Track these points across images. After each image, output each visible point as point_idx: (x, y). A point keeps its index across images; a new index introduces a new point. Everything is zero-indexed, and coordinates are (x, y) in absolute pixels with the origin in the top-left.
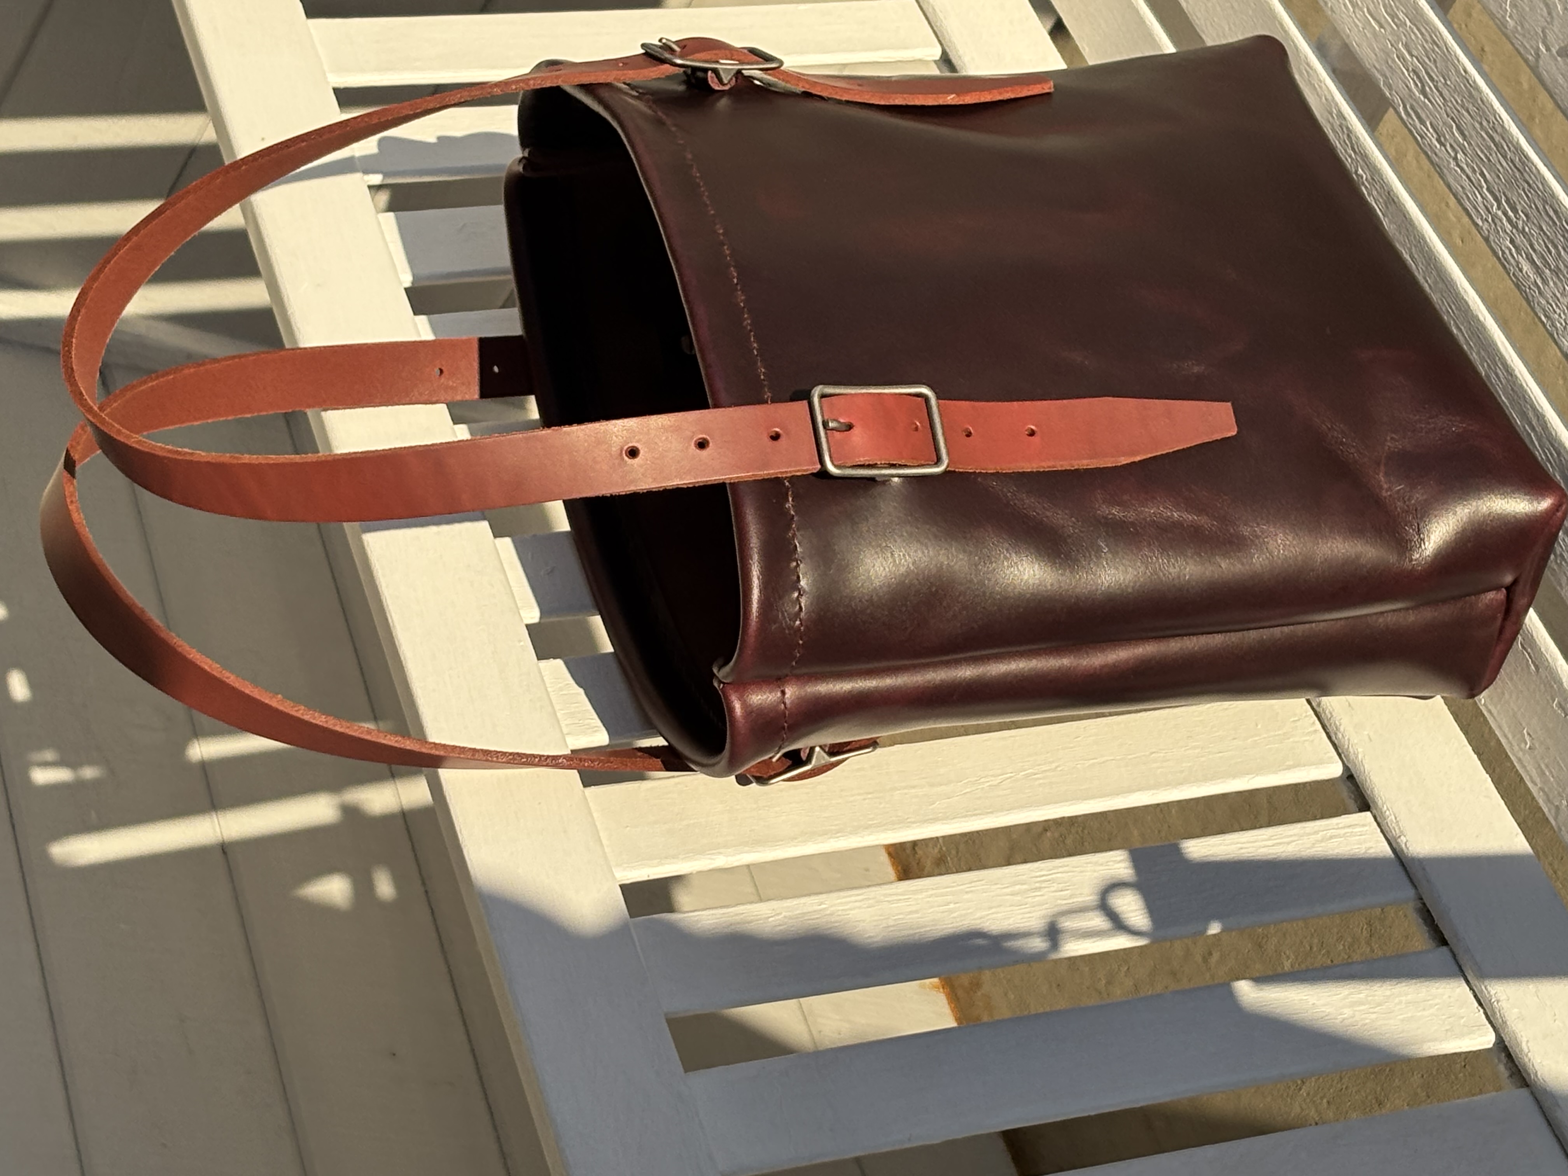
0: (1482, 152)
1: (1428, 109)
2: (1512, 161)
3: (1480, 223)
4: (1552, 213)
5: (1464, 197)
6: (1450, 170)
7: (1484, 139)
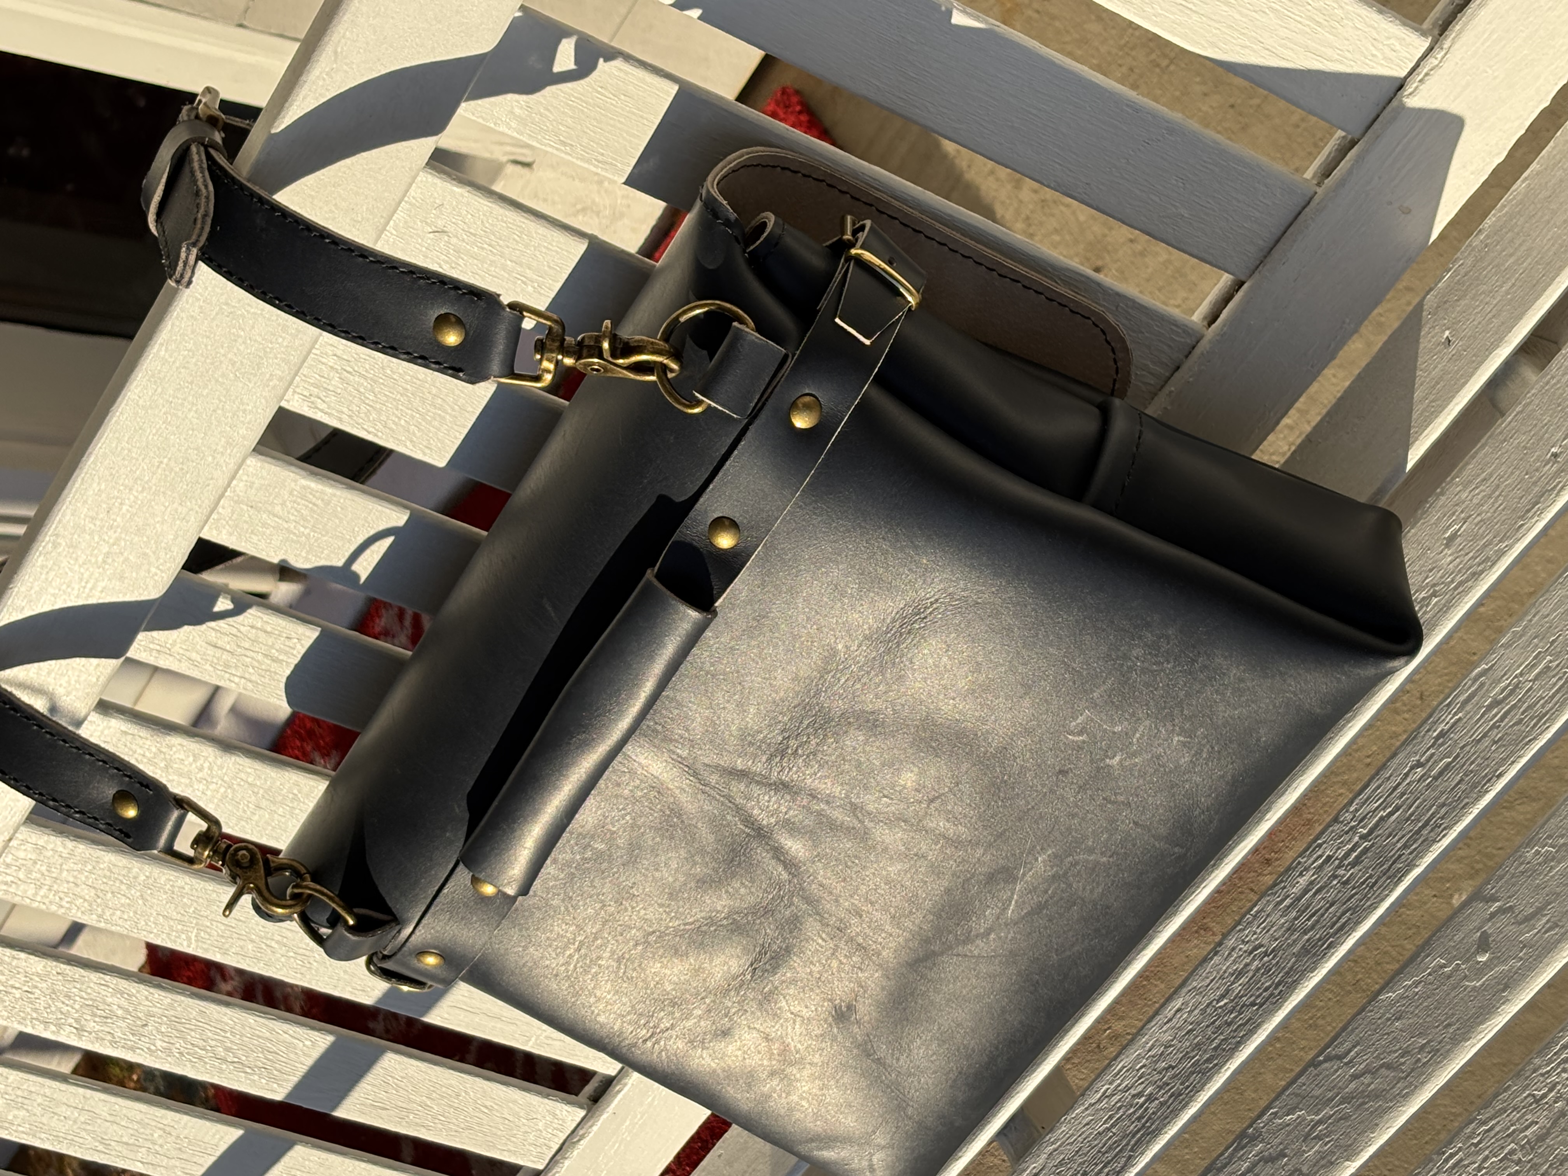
0: (1418, 807)
1: (1476, 713)
2: (1400, 856)
3: (1352, 809)
4: (1343, 920)
5: (1380, 782)
6: (1408, 756)
7: (1428, 810)
